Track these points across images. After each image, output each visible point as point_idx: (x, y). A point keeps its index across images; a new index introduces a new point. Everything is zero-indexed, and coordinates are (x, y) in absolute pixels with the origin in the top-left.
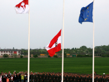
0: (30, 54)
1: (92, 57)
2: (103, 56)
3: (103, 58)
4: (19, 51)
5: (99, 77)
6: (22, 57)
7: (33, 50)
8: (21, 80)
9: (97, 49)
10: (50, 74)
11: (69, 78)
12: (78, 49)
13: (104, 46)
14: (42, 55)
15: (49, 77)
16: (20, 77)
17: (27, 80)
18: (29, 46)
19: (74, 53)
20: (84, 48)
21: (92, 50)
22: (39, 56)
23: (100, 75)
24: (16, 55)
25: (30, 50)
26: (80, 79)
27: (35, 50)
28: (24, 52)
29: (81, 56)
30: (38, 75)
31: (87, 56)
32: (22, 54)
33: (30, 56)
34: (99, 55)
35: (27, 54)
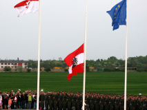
0: (41, 67)
1: (124, 71)
2: (138, 71)
3: (139, 73)
4: (26, 63)
5: (133, 99)
6: (29, 71)
7: (45, 62)
8: (27, 102)
9: (131, 60)
10: (66, 95)
11: (92, 99)
12: (105, 61)
13: (141, 57)
14: (57, 69)
15: (65, 98)
16: (27, 98)
17: (36, 101)
18: (39, 57)
19: (99, 66)
20: (113, 59)
21: (124, 62)
22: (52, 70)
23: (135, 96)
24: (21, 69)
25: (41, 61)
26: (107, 101)
27: (47, 61)
28: (32, 64)
29: (110, 71)
30: (51, 95)
31: (117, 70)
32: (29, 67)
33: (41, 70)
34: (133, 69)
35: (37, 67)
